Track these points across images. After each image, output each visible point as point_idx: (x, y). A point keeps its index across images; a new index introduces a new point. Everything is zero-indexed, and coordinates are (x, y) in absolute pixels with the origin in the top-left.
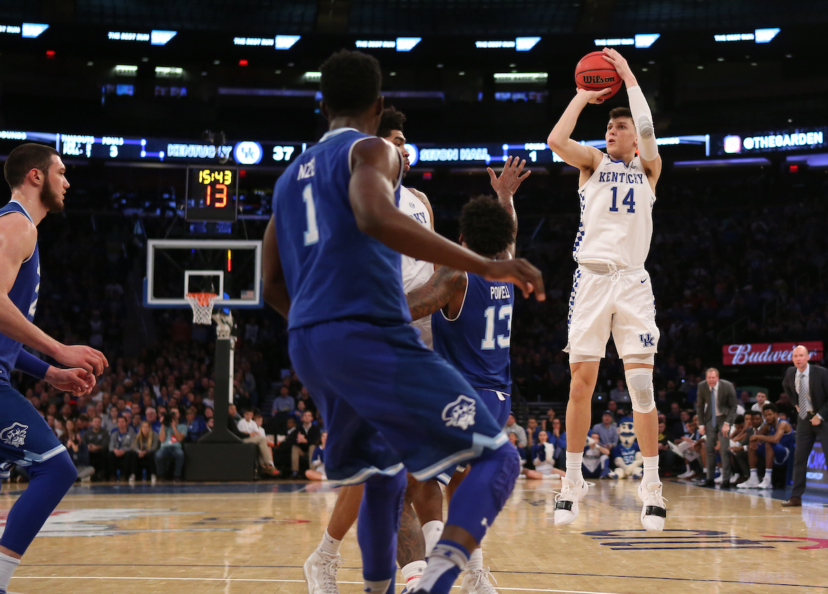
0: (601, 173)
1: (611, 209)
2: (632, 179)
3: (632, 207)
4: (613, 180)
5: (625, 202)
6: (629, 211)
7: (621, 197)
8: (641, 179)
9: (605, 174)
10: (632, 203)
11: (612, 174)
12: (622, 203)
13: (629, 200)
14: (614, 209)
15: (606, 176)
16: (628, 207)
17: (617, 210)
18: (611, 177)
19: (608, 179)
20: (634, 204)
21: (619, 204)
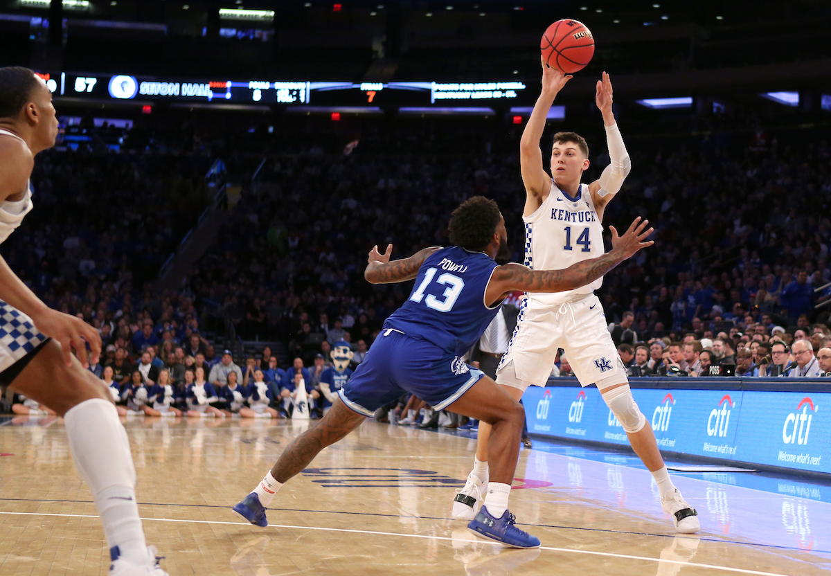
0: (553, 210)
3: (586, 246)
4: (565, 220)
5: (579, 242)
6: (583, 250)
7: (575, 236)
9: (556, 210)
10: (587, 243)
11: (565, 212)
12: (576, 242)
13: (583, 240)
14: (568, 247)
15: (558, 212)
16: (583, 246)
17: (571, 249)
18: (564, 215)
19: (561, 217)
20: (589, 243)
21: (573, 243)
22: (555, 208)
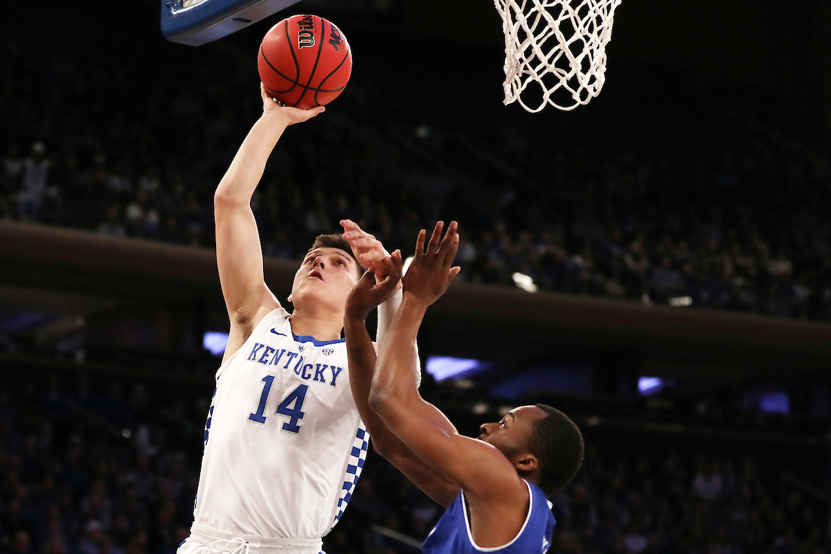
0: (257, 344)
1: (253, 417)
2: (308, 371)
3: (294, 421)
4: (271, 364)
5: (282, 409)
6: (286, 427)
7: (278, 396)
8: (335, 376)
9: (262, 346)
10: (297, 414)
12: (274, 409)
13: (291, 406)
14: (258, 417)
15: (263, 350)
17: (262, 420)
18: (271, 356)
19: (266, 358)
20: (301, 415)
21: (269, 412)
22: (261, 342)
